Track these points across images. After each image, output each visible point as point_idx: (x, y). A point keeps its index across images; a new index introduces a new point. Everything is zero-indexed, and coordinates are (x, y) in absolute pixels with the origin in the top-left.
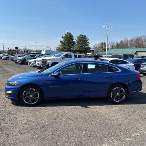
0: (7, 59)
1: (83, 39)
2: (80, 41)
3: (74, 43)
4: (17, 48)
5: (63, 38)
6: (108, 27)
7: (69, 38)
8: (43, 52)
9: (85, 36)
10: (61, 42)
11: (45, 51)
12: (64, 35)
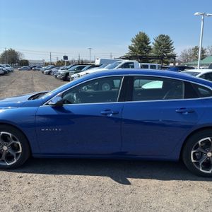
0: (49, 73)
1: (165, 43)
2: (160, 45)
3: (150, 49)
4: (66, 58)
5: (133, 41)
6: (203, 15)
7: (142, 41)
8: (97, 63)
9: (168, 38)
10: (130, 48)
11: (99, 60)
12: (134, 37)
